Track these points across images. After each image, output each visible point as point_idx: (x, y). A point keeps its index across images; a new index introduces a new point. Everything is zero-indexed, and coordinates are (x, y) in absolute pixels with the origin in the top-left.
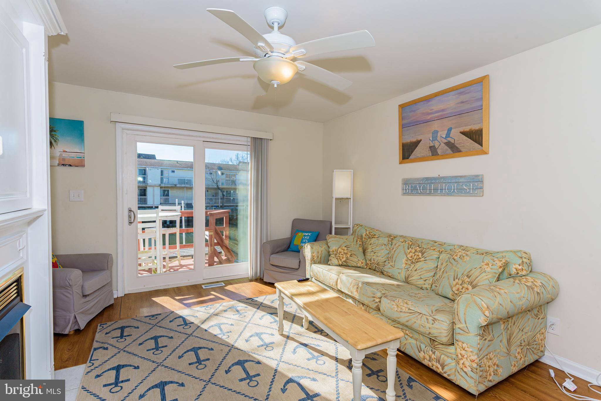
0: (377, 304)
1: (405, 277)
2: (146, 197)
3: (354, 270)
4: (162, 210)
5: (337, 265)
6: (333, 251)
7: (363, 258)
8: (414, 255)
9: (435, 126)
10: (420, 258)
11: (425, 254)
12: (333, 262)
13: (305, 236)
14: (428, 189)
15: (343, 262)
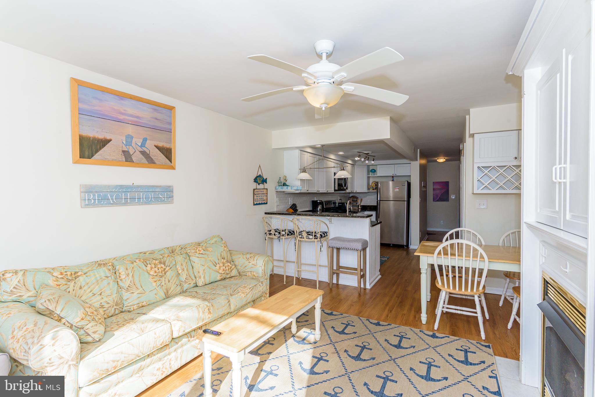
8: (156, 269)
10: (165, 269)
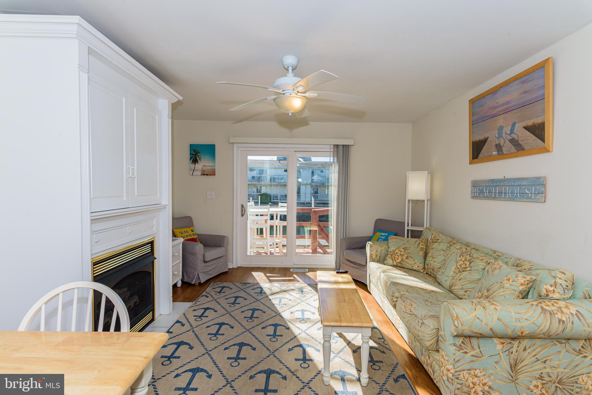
0: (394, 303)
1: (450, 285)
2: (300, 194)
3: (405, 272)
4: (281, 206)
5: (392, 266)
6: (391, 252)
7: (423, 261)
8: (463, 263)
9: (501, 121)
10: (467, 268)
11: (472, 263)
12: (388, 262)
13: (382, 235)
14: (493, 192)
15: (398, 263)
